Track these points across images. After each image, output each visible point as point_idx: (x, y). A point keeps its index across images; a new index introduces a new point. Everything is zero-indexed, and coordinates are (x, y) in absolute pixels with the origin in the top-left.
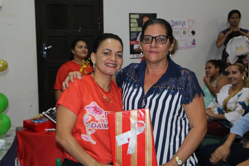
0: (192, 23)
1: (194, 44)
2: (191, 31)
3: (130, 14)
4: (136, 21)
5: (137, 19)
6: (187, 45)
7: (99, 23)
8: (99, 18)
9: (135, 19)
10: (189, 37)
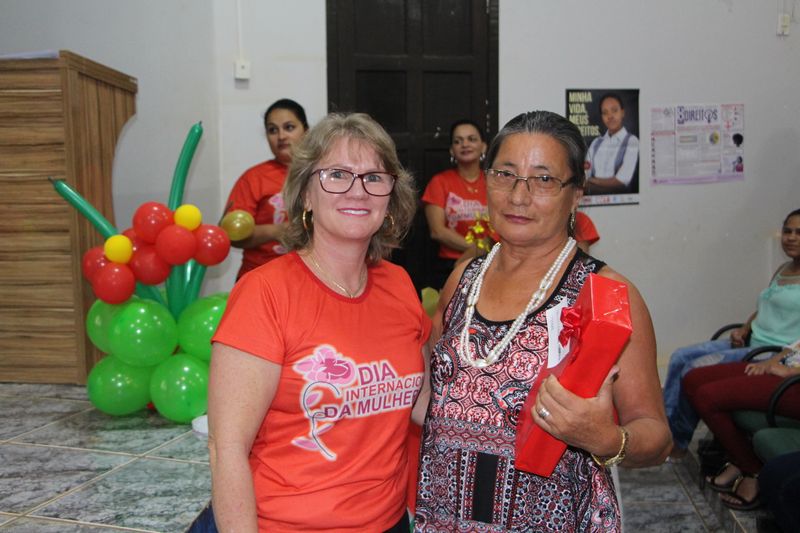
0: (736, 113)
1: (740, 169)
2: (732, 134)
3: (568, 92)
4: (583, 109)
5: (587, 105)
6: (720, 171)
7: (488, 116)
8: (487, 102)
9: (580, 103)
10: (727, 151)
